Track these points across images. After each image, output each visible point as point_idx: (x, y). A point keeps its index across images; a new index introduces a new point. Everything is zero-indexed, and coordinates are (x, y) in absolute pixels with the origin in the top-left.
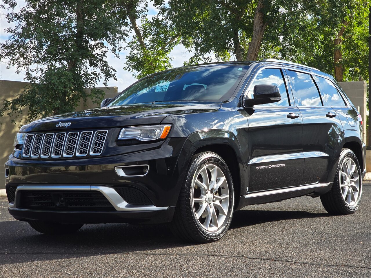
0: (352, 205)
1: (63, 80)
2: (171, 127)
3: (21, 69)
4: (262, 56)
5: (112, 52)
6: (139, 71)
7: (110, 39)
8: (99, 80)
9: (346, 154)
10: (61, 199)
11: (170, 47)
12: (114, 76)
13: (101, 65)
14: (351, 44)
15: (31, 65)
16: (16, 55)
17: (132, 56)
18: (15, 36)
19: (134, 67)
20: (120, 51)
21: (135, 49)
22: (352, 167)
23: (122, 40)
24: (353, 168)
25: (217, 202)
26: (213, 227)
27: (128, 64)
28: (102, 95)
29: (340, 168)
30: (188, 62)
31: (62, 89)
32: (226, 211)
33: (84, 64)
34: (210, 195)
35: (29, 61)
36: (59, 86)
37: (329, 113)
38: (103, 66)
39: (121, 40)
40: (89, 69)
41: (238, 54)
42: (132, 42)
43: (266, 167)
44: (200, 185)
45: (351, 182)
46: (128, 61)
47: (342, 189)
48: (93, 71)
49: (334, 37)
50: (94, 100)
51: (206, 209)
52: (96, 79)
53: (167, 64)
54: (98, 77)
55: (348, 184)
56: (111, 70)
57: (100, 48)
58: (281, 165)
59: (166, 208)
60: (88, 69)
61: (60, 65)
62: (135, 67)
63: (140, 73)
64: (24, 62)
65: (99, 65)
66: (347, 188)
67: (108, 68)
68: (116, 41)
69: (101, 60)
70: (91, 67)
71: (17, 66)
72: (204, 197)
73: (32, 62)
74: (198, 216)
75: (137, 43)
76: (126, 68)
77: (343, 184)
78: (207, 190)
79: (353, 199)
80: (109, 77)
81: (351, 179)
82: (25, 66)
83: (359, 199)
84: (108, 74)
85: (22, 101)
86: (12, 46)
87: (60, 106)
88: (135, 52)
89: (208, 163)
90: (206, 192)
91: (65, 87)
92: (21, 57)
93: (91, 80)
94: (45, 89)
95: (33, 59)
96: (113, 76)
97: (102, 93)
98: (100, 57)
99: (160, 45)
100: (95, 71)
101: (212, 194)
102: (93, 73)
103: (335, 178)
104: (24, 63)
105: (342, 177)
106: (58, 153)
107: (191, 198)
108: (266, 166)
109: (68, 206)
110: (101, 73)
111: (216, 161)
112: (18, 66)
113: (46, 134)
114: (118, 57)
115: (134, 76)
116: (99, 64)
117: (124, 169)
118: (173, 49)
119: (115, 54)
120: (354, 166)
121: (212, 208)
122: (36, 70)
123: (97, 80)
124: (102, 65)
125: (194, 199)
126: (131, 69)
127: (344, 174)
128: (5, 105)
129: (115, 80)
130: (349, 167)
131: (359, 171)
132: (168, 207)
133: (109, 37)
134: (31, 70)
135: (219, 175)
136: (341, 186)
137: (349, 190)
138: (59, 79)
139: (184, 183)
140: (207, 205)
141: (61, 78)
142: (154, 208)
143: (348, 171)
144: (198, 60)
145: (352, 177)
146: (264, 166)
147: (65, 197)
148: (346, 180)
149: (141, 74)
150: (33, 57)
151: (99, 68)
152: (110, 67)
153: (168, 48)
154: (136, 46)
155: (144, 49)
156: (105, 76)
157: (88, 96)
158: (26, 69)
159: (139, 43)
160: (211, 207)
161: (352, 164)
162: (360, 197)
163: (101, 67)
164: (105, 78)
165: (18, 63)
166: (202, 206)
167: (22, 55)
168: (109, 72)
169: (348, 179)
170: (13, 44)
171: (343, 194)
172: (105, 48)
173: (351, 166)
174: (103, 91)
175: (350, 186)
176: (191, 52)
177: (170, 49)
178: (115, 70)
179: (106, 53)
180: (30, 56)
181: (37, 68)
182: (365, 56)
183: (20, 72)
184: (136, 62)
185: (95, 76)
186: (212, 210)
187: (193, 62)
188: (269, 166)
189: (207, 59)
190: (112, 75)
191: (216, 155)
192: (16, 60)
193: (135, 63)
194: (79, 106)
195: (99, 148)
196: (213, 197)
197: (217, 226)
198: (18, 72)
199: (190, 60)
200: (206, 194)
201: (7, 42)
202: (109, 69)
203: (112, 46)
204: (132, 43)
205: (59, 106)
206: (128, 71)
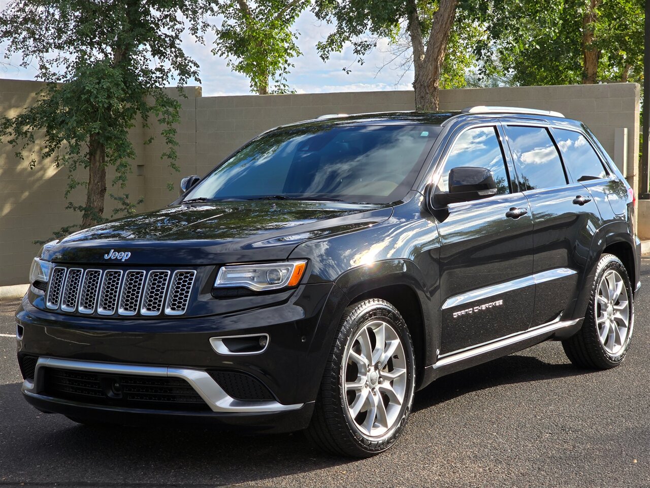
0: (616, 351)
1: (106, 84)
2: (307, 264)
3: (30, 60)
4: (456, 30)
5: (191, 34)
6: (239, 57)
7: (187, 10)
8: (167, 81)
9: (606, 266)
10: (116, 385)
11: (293, 13)
12: (196, 75)
13: (172, 55)
14: (613, 9)
15: (47, 51)
16: (21, 33)
17: (226, 30)
18: (18, 3)
19: (230, 49)
20: (205, 32)
21: (231, 17)
22: (617, 285)
23: (209, 12)
24: (618, 287)
25: (386, 385)
26: (379, 428)
27: (220, 43)
28: (176, 108)
29: (596, 291)
30: (325, 43)
31: (103, 100)
32: (401, 399)
33: (143, 55)
34: (373, 373)
35: (43, 45)
36: (99, 96)
37: (578, 197)
38: (176, 57)
39: (206, 12)
40: (150, 60)
41: (415, 31)
42: (226, 4)
43: (470, 311)
44: (356, 359)
45: (615, 311)
46: (220, 38)
47: (599, 327)
48: (158, 66)
49: (583, 10)
50: (161, 116)
51: (367, 399)
52: (163, 80)
53: (288, 45)
54: (168, 76)
55: (610, 315)
56: (190, 64)
57: (169, 26)
58: (495, 304)
59: (299, 406)
60: (148, 61)
61: (99, 53)
62: (233, 50)
63: (241, 59)
64: (35, 47)
65: (169, 54)
66: (607, 324)
67: (185, 59)
68: (198, 14)
69: (172, 45)
70: (154, 57)
71: (23, 53)
72: (364, 379)
73: (50, 47)
74: (353, 413)
75: (235, 7)
76: (216, 51)
77: (602, 318)
78: (368, 366)
79: (618, 341)
80: (186, 77)
81: (615, 307)
82: (37, 54)
83: (629, 339)
84: (184, 71)
85: (34, 118)
86: (14, 20)
87: (101, 132)
88: (232, 22)
89: (371, 320)
90: (368, 369)
91: (109, 97)
92: (30, 38)
93: (155, 81)
94: (74, 100)
95: (52, 41)
96: (194, 75)
97: (175, 105)
98: (170, 40)
99: (276, 10)
100: (162, 66)
101: (377, 371)
102: (157, 69)
103: (588, 309)
104: (36, 49)
105: (599, 305)
106: (109, 306)
107: (341, 385)
108: (470, 309)
109: (128, 399)
110: (172, 69)
111: (384, 315)
112: (25, 54)
113: (86, 271)
114: (202, 43)
115: (231, 66)
116: (169, 52)
117: (226, 342)
118: (298, 15)
119: (196, 36)
120: (621, 283)
121: (377, 395)
122: (56, 62)
123: (164, 82)
124: (174, 54)
125: (347, 386)
126: (225, 53)
127: (604, 300)
128: (3, 127)
129: (198, 81)
130: (611, 287)
131: (628, 291)
132: (303, 404)
133: (186, 6)
134: (47, 61)
135: (389, 337)
136: (598, 321)
137: (611, 326)
138: (99, 83)
139: (330, 361)
140: (370, 392)
141: (102, 81)
142: (276, 407)
143: (610, 292)
144: (343, 40)
145: (617, 303)
146: (466, 311)
147: (123, 383)
148: (605, 310)
149: (243, 63)
150: (51, 38)
151: (169, 60)
152: (189, 59)
153: (290, 15)
154: (233, 11)
155: (248, 18)
156: (179, 74)
157: (151, 108)
158: (39, 58)
159: (238, 7)
160: (375, 395)
161: (617, 280)
162: (630, 336)
163: (172, 58)
164: (179, 77)
165: (25, 48)
166: (359, 396)
167: (32, 33)
168: (187, 68)
169: (610, 308)
170: (14, 15)
171: (601, 335)
172: (179, 23)
173: (615, 283)
174: (177, 102)
175: (613, 319)
176: (331, 23)
177: (293, 17)
178: (197, 64)
179: (180, 35)
180: (46, 35)
181: (58, 57)
182: (637, 32)
183: (28, 64)
184: (232, 41)
185: (161, 73)
186: (377, 399)
187: (334, 44)
188: (475, 308)
189: (359, 45)
190: (192, 73)
191: (384, 304)
192: (21, 43)
193: (232, 43)
194: (135, 126)
195: (181, 302)
196: (379, 376)
197: (385, 425)
198: (25, 64)
199: (328, 39)
200: (368, 373)
201: (5, 13)
202: (186, 62)
203: (190, 23)
204: (227, 7)
205: (99, 132)
206: (220, 56)
